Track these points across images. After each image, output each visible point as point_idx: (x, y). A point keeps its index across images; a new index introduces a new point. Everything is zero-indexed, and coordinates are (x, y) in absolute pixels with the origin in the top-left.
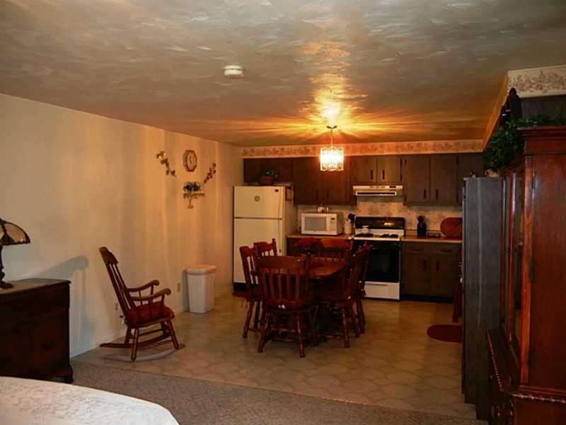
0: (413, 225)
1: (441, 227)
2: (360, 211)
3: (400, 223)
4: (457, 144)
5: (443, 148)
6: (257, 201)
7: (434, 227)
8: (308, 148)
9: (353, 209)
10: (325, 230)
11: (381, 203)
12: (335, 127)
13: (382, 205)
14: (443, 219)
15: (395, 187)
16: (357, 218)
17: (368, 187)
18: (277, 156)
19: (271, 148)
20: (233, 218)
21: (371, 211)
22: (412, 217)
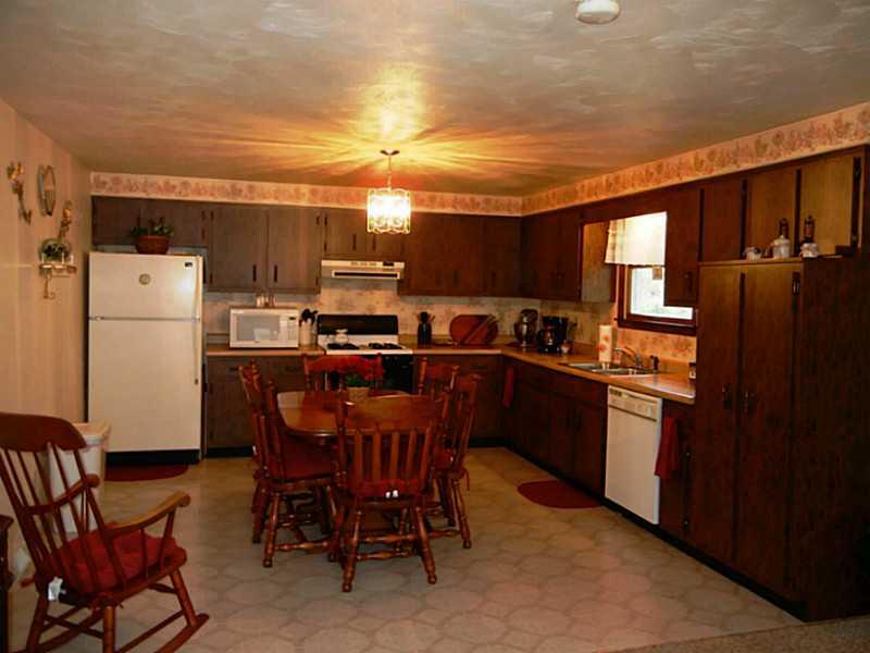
0: (409, 326)
1: (451, 330)
2: (321, 304)
3: (388, 324)
4: (487, 201)
5: (467, 205)
6: (145, 283)
7: (440, 330)
8: (238, 186)
9: (309, 301)
10: (253, 339)
11: (358, 291)
12: (396, 153)
13: (360, 295)
14: (452, 318)
15: (392, 265)
16: (319, 316)
17: (348, 264)
18: (173, 197)
19: (160, 180)
20: (86, 319)
21: (341, 304)
22: (407, 314)
